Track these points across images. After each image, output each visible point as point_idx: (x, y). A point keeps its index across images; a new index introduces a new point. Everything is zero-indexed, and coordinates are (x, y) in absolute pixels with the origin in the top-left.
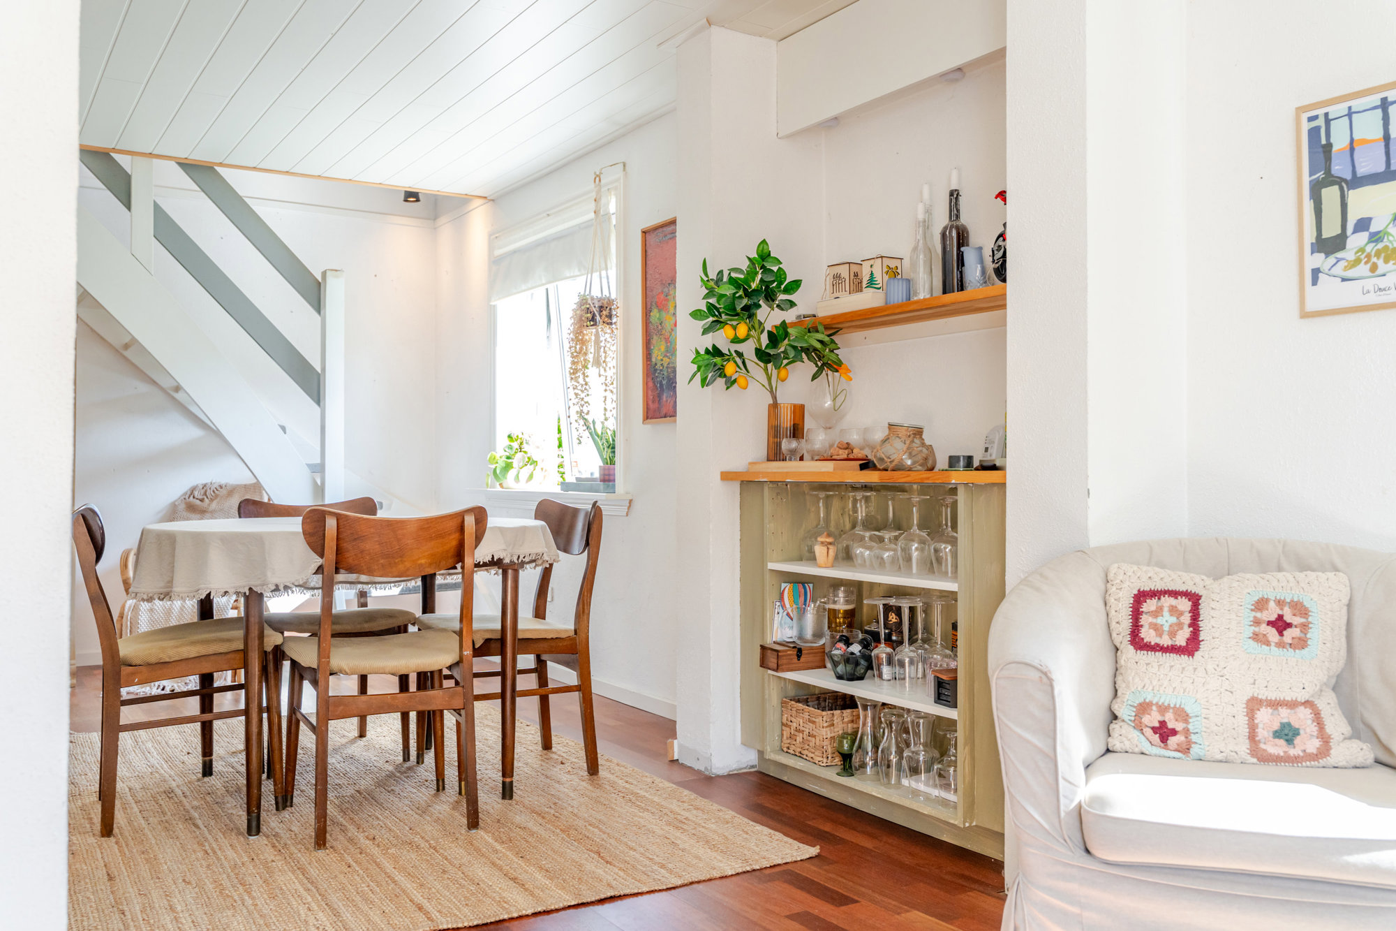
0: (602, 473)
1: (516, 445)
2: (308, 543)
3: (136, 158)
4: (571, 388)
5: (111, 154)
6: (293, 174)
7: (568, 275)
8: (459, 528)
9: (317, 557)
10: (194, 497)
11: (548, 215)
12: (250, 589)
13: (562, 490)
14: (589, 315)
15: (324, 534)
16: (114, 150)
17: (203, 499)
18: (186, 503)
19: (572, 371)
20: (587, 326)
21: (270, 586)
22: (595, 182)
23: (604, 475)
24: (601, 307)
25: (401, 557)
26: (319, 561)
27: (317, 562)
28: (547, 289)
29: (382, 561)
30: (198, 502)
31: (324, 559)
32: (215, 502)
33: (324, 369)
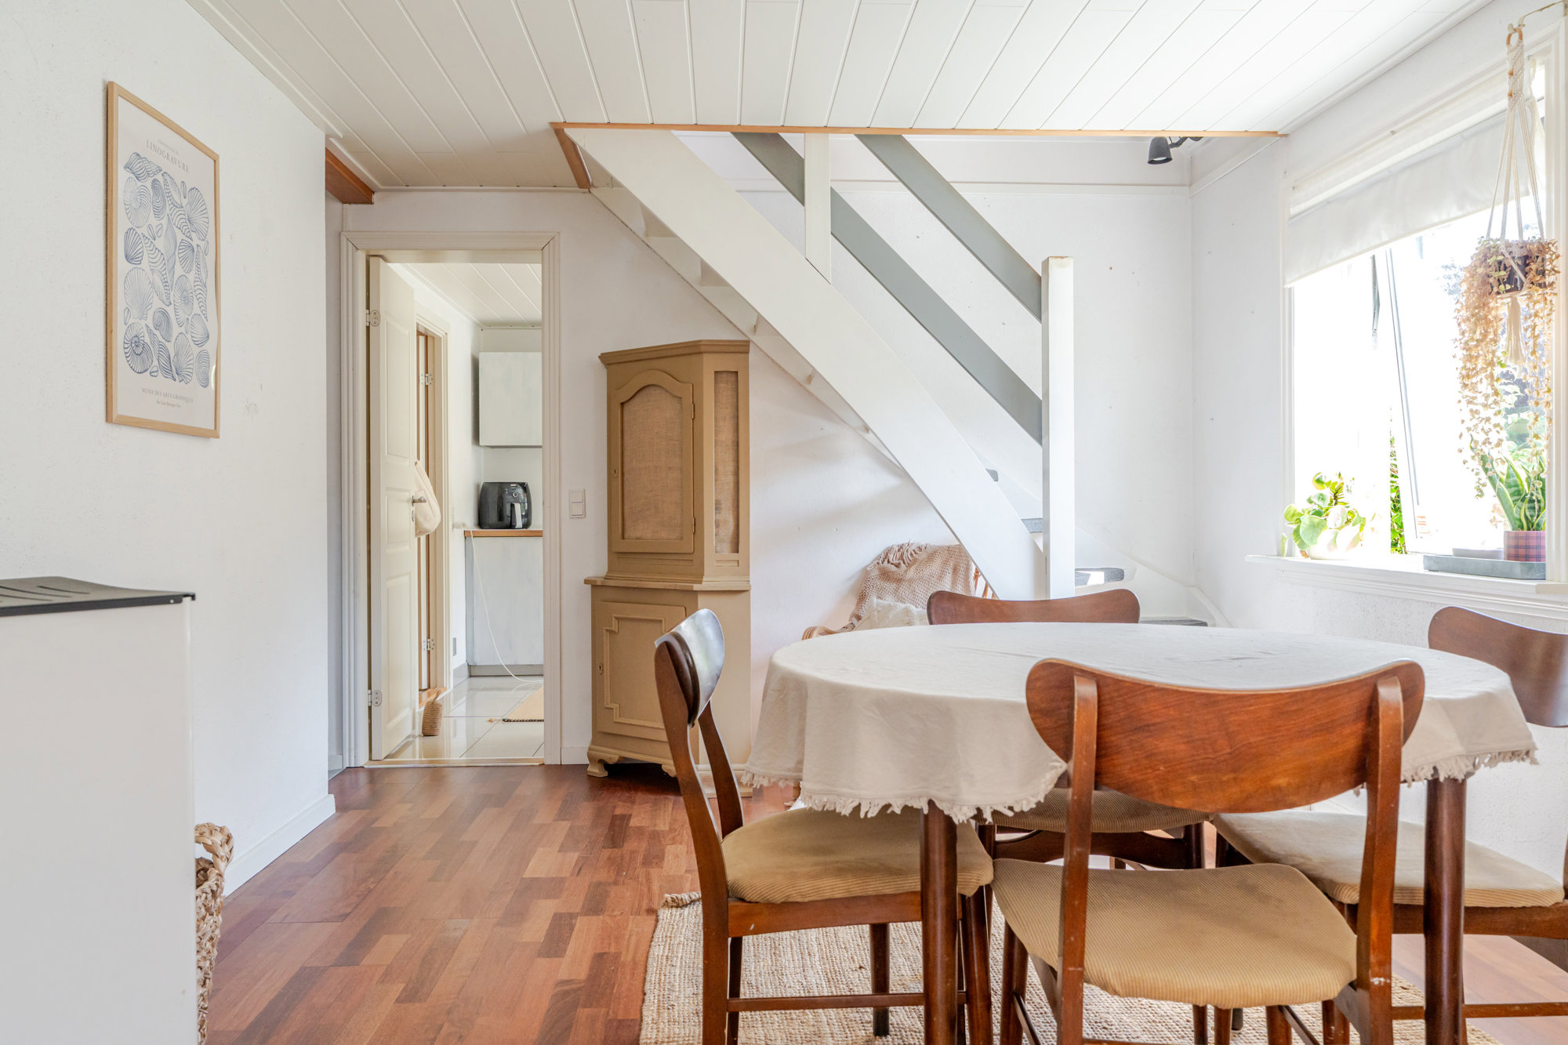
0: (1513, 543)
1: (1328, 493)
2: (1039, 730)
3: (810, 136)
4: (1464, 402)
5: (781, 134)
6: (1004, 132)
7: (1436, 219)
8: (1364, 712)
9: (1056, 757)
10: (889, 562)
11: (1393, 133)
12: (931, 803)
13: (1425, 569)
14: (1503, 273)
15: (1071, 716)
16: (784, 128)
17: (899, 564)
18: (880, 569)
19: (1464, 372)
20: (1498, 293)
21: (965, 809)
22: (1508, 42)
23: (1517, 547)
24: (1527, 257)
25: (1234, 771)
26: (1060, 766)
27: (1055, 767)
28: (1374, 258)
29: (1194, 778)
30: (893, 568)
31: (1071, 763)
32: (913, 568)
33: (1046, 393)
